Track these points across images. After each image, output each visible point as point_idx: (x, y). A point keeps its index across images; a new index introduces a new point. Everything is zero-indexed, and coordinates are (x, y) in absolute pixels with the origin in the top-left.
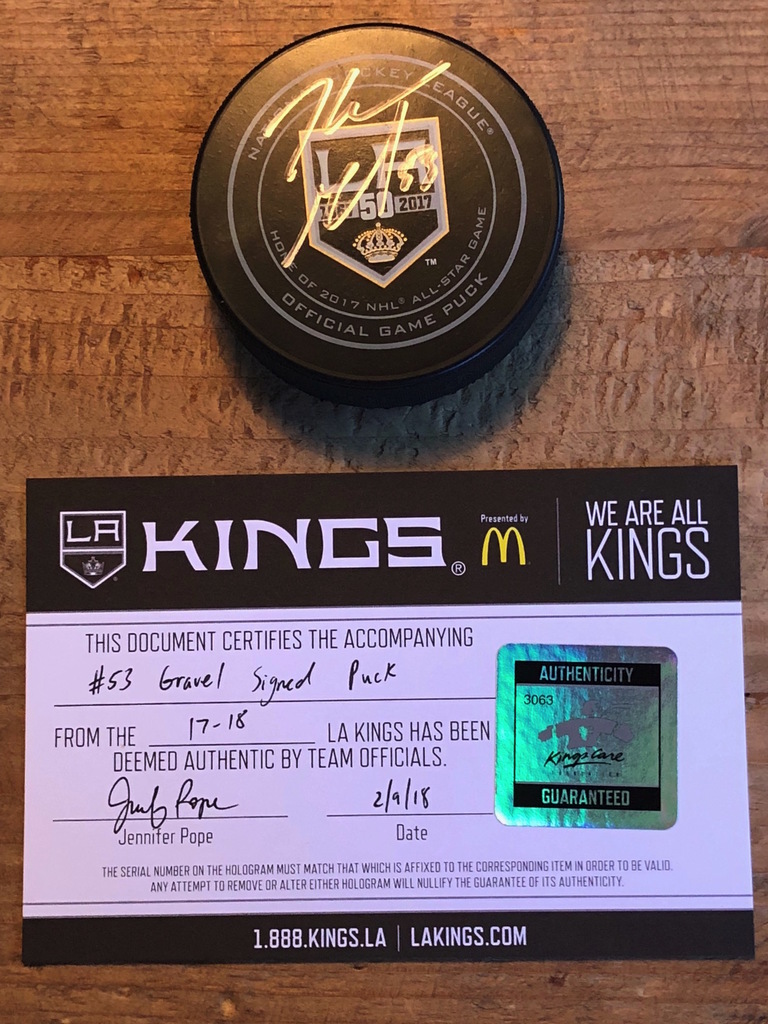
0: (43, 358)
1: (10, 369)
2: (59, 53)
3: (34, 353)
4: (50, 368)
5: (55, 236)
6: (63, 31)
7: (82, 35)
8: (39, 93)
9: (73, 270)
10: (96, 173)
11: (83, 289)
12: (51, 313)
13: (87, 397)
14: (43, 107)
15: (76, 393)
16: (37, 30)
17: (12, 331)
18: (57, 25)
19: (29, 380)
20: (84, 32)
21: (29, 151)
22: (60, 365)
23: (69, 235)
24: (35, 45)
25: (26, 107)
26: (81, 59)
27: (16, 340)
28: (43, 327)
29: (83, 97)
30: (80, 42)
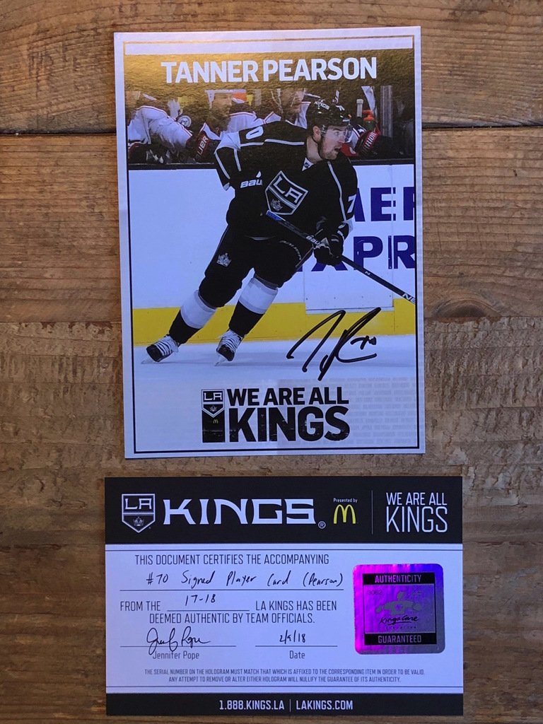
0: (79, 374)
1: (62, 381)
2: (83, 215)
3: (75, 372)
4: (82, 380)
5: (83, 312)
6: (84, 203)
7: (94, 205)
8: (73, 236)
9: (94, 329)
10: (103, 279)
11: (98, 339)
12: (82, 352)
13: (102, 395)
14: (75, 243)
15: (96, 392)
16: (70, 202)
17: (62, 360)
18: (81, 200)
19: (72, 386)
20: (95, 204)
21: (68, 267)
22: (88, 378)
23: (90, 311)
24: (69, 211)
25: (66, 244)
26: (94, 218)
27: (65, 365)
28: (79, 359)
29: (95, 238)
30: (93, 209)
